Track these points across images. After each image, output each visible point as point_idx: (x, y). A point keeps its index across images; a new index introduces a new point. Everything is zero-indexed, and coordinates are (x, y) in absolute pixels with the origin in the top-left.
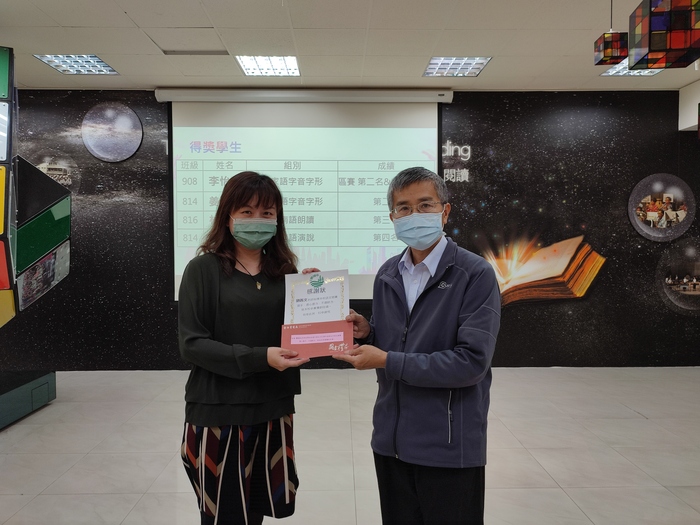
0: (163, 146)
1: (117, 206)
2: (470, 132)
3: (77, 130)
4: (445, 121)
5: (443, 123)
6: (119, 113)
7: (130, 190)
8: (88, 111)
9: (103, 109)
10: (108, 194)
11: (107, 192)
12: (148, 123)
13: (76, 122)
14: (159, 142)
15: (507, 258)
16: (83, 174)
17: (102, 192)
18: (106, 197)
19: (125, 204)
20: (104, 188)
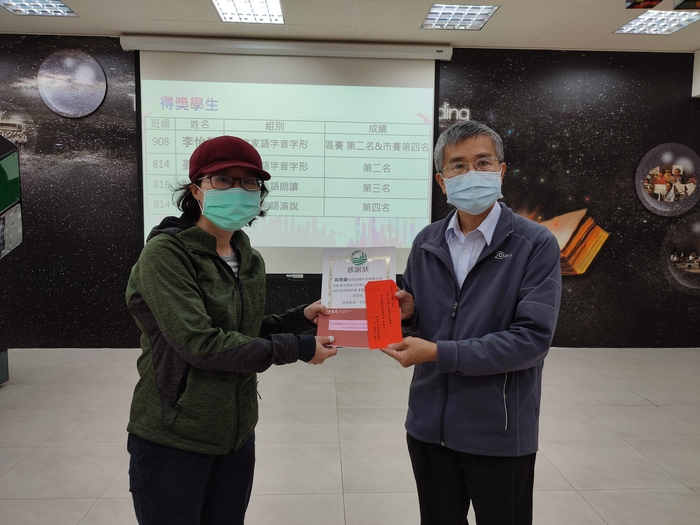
0: (129, 101)
1: (79, 168)
2: (469, 93)
3: (32, 81)
4: (443, 80)
5: (441, 83)
6: (80, 62)
7: (93, 149)
8: (44, 59)
9: (62, 57)
10: (68, 154)
11: (67, 151)
12: (112, 74)
13: (32, 71)
14: (126, 96)
16: (40, 131)
17: (61, 151)
18: (66, 157)
19: (88, 165)
20: (64, 147)
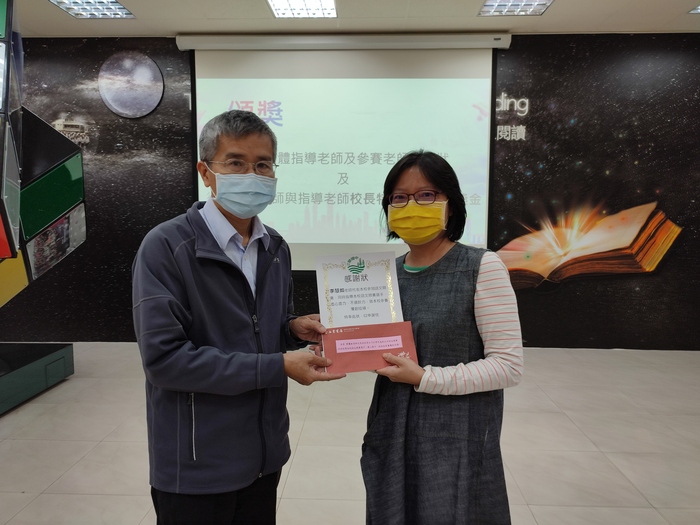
0: (185, 101)
1: (138, 167)
2: (528, 82)
3: (93, 83)
4: (500, 69)
5: (498, 72)
6: (138, 63)
7: (150, 149)
8: (104, 61)
9: (122, 59)
10: (127, 154)
11: (127, 151)
12: (170, 75)
13: (92, 73)
14: (182, 96)
15: (566, 226)
16: (101, 131)
17: (120, 151)
18: (125, 157)
19: (146, 164)
20: (123, 147)
